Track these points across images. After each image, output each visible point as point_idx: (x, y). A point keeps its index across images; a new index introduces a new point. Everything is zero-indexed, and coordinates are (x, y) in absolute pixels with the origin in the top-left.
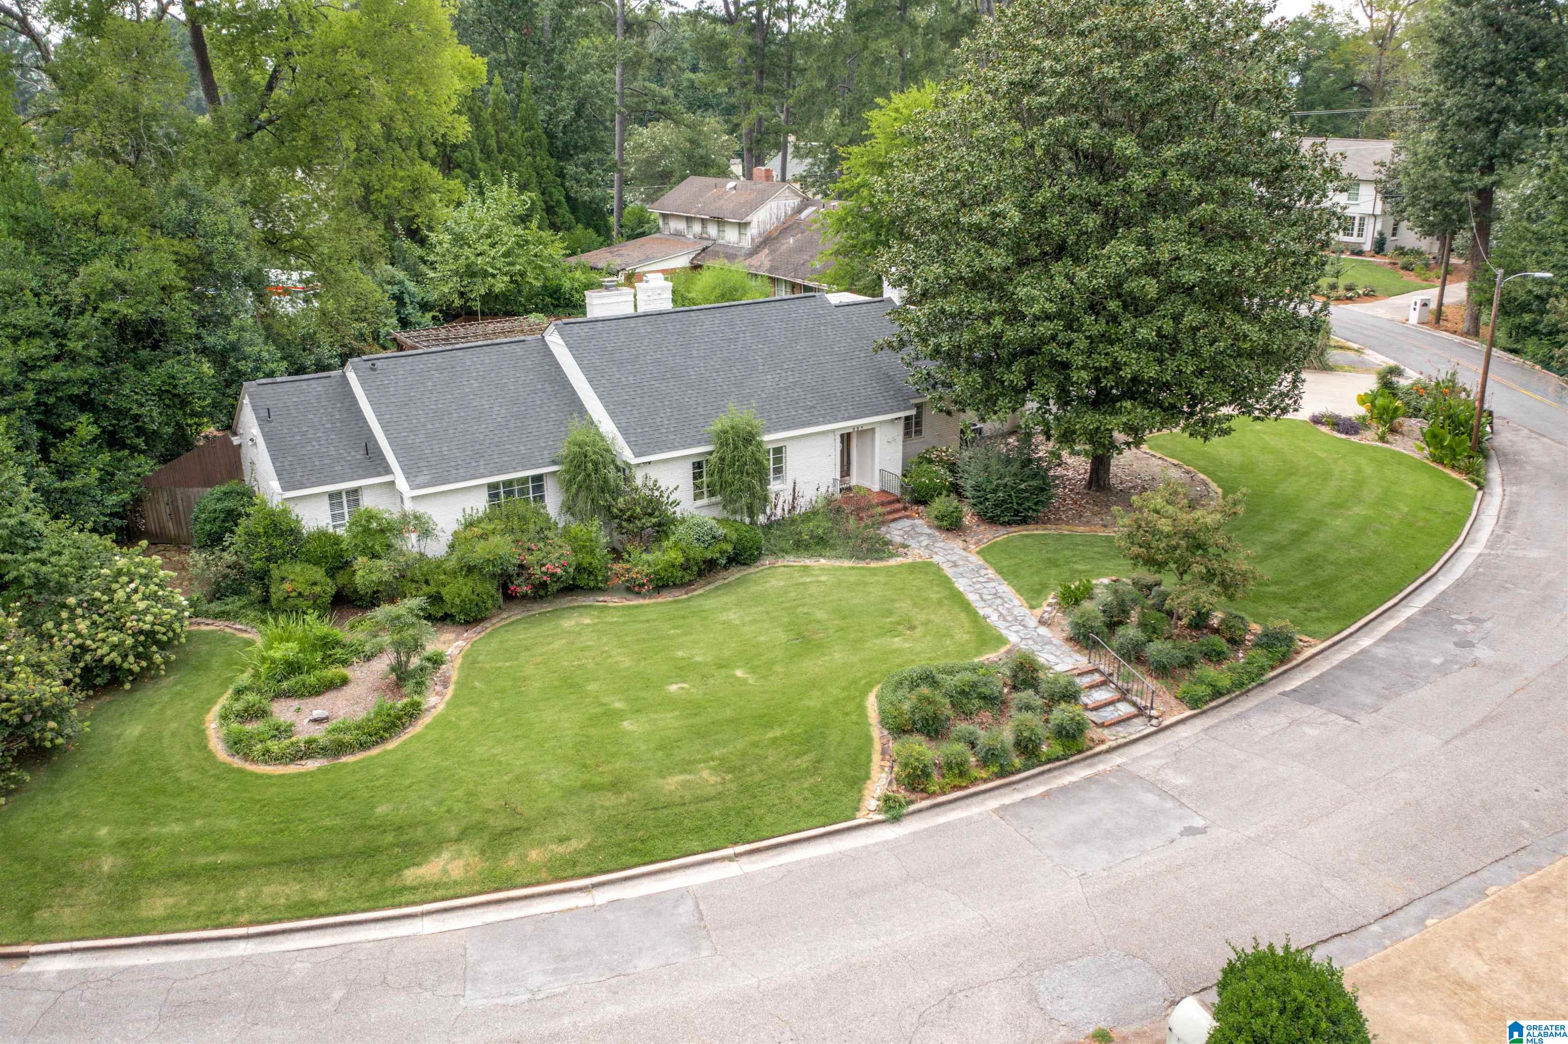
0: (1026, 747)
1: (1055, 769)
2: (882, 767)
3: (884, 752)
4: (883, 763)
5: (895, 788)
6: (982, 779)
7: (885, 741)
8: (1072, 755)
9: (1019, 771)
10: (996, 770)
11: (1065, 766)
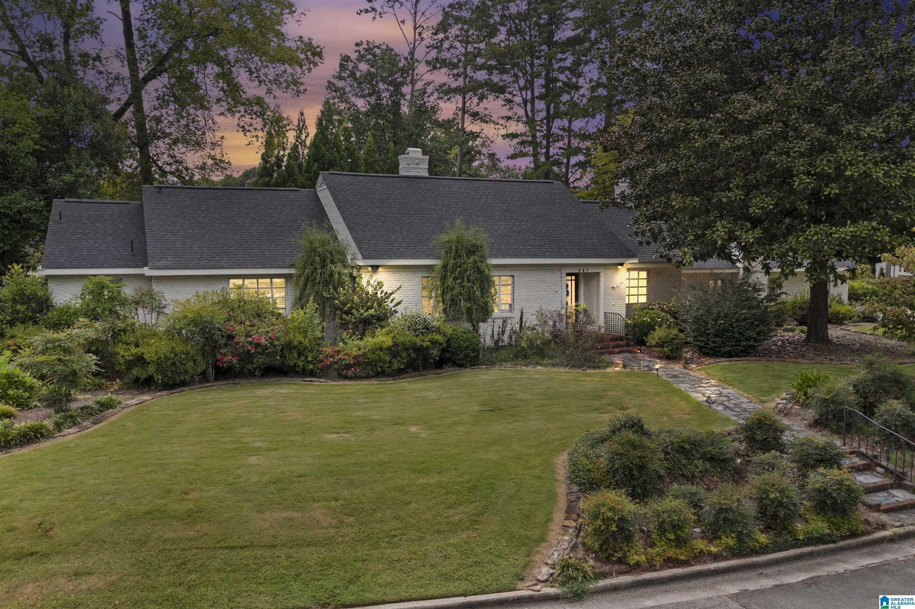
0: (775, 516)
1: (819, 554)
2: (565, 528)
3: (570, 511)
4: (567, 523)
5: (580, 554)
6: (710, 553)
7: (573, 498)
8: (844, 538)
9: (764, 550)
10: (731, 542)
11: (833, 552)
